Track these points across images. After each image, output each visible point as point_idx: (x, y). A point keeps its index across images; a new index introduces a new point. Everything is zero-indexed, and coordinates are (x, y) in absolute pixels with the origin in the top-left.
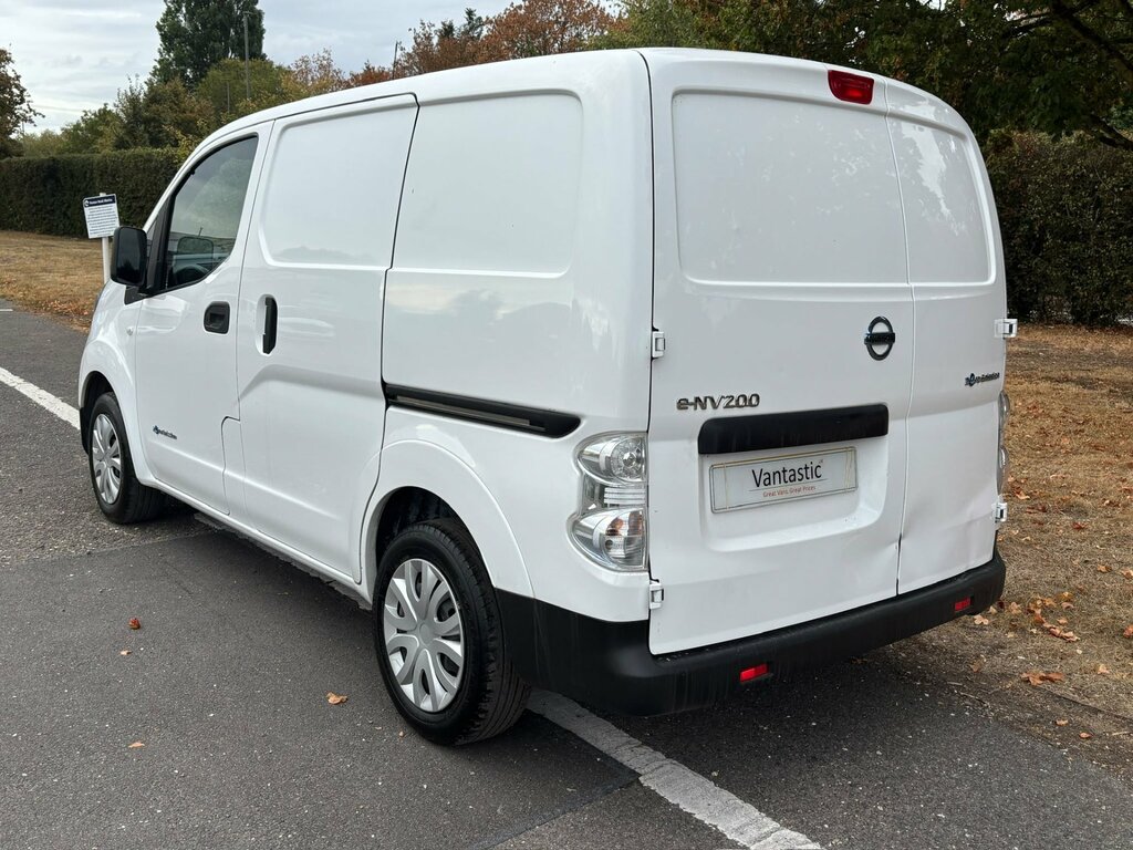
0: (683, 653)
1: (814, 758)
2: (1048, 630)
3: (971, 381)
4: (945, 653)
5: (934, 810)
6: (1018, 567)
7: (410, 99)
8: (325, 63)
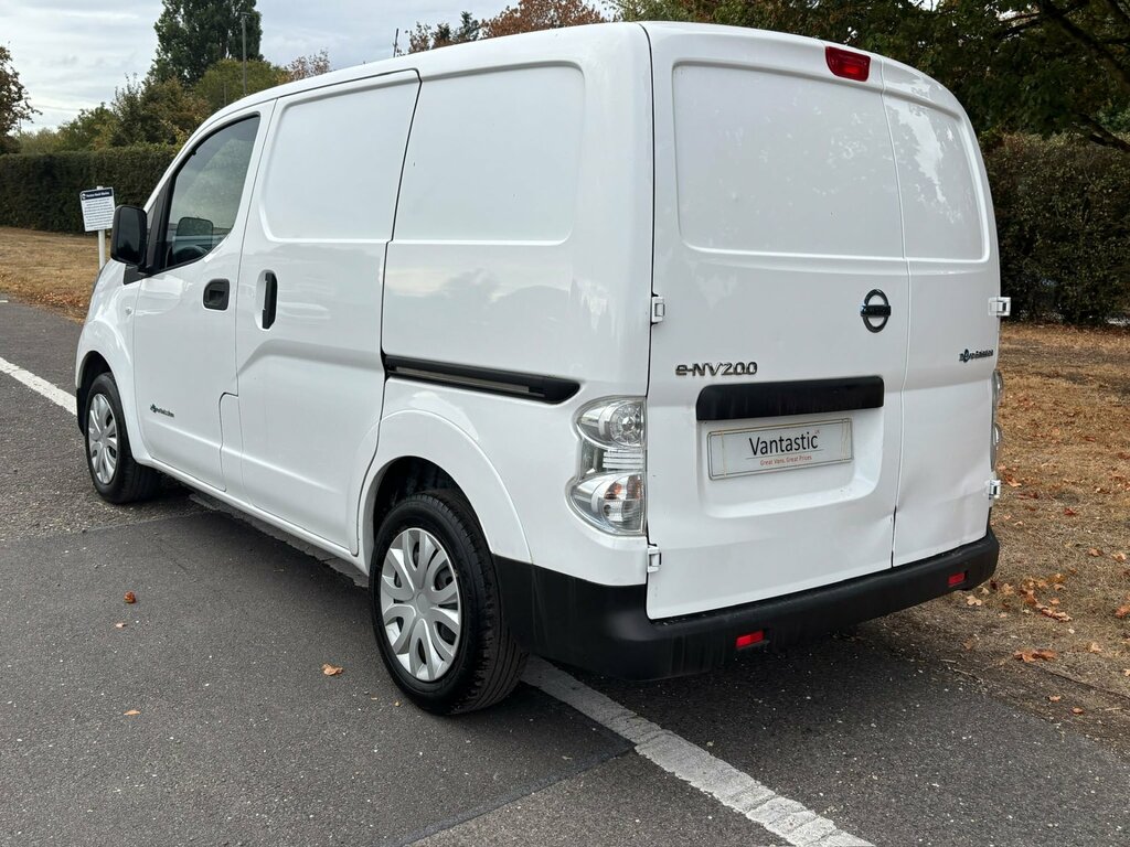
0: (680, 618)
1: (809, 730)
2: (1041, 610)
3: (965, 357)
4: (938, 632)
5: (929, 779)
6: (1011, 550)
7: (413, 75)
8: (321, 64)
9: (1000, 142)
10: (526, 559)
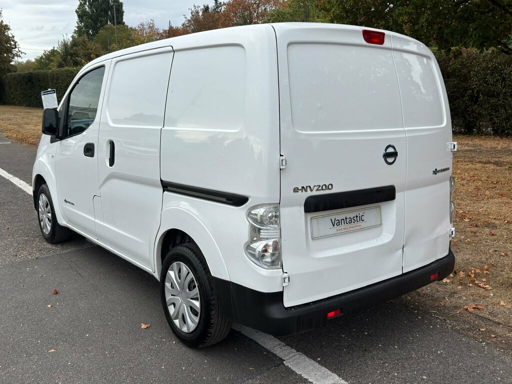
0: (300, 306)
1: (366, 350)
2: (477, 284)
3: (435, 172)
4: (429, 297)
5: (421, 375)
6: (464, 254)
7: (170, 48)
8: (151, 25)
9: (461, 53)
10: (228, 279)
